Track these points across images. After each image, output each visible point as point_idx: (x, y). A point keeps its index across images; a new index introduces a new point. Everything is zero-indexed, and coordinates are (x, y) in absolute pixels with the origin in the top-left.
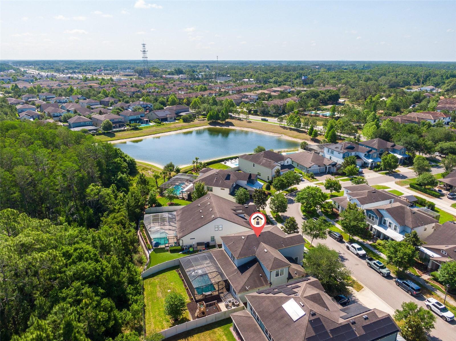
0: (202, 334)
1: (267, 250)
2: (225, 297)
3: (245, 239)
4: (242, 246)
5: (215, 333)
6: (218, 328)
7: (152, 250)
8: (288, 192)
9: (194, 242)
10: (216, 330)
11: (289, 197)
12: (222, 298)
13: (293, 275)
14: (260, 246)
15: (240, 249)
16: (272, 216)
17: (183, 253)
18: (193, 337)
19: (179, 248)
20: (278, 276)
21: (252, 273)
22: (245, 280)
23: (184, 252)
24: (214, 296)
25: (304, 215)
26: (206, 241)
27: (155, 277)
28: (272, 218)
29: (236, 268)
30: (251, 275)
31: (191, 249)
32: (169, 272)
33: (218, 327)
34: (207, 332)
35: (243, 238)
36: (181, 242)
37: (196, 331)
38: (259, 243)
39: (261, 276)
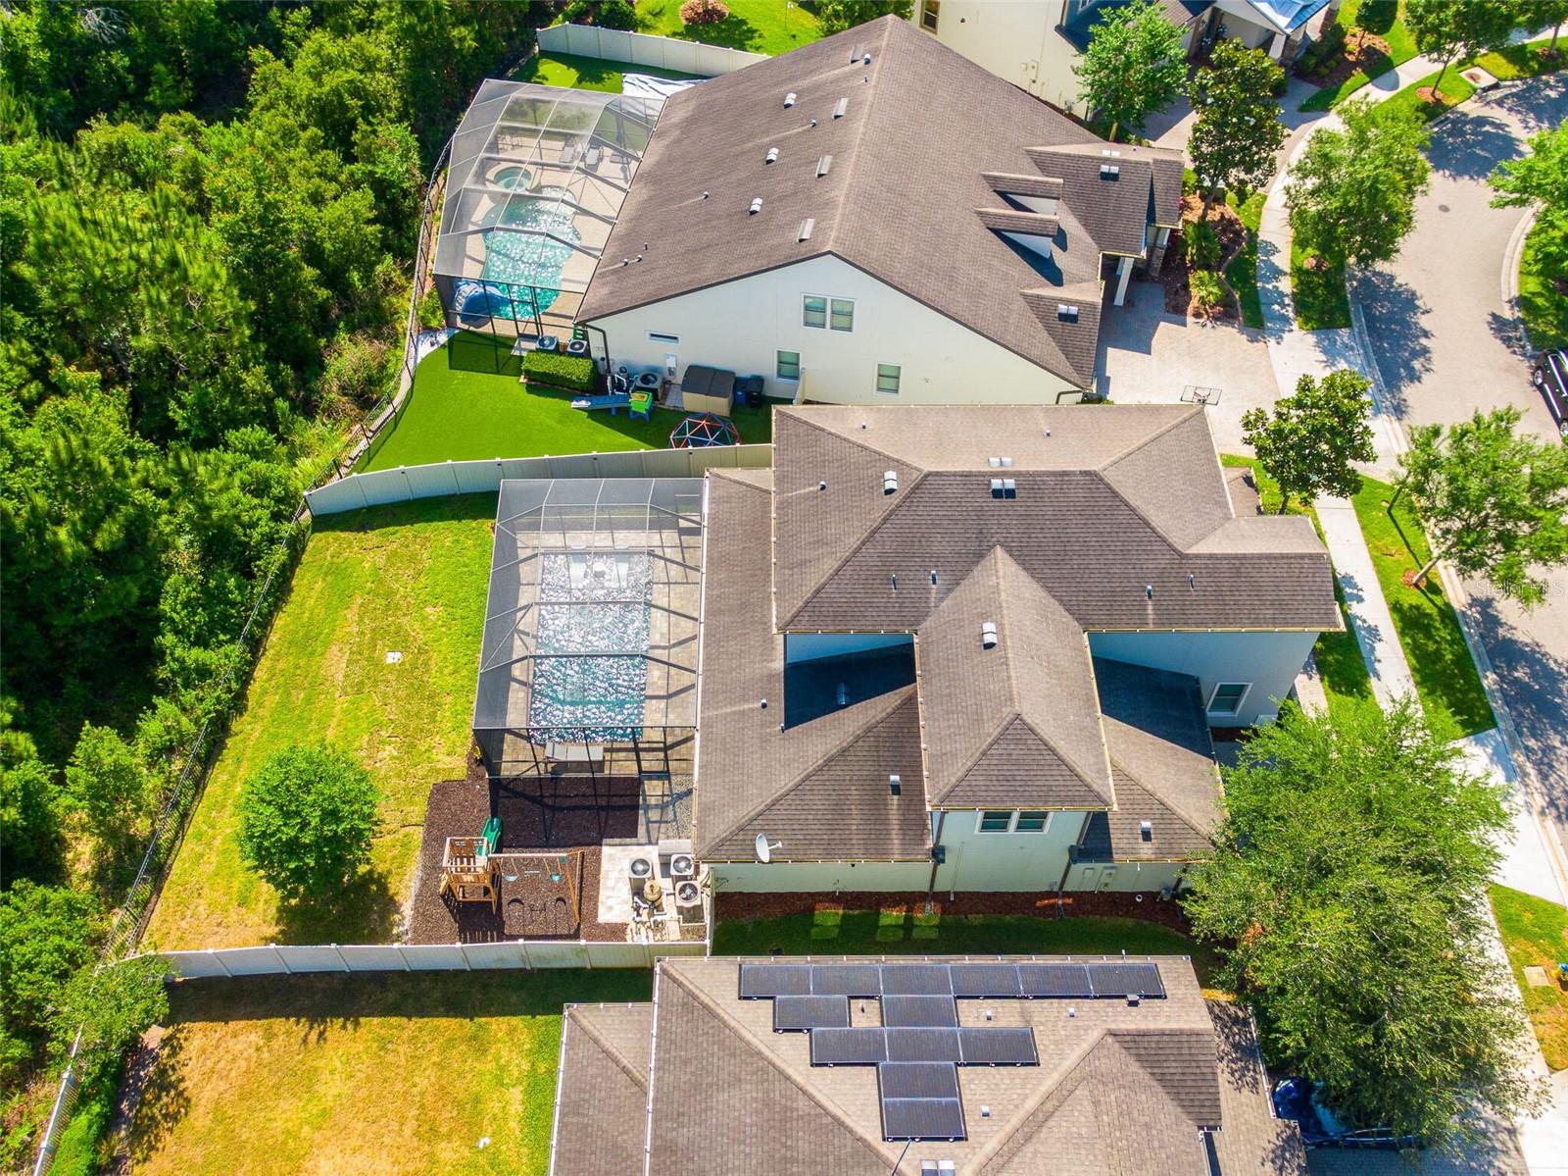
0: (416, 1023)
1: (1000, 630)
2: (663, 807)
3: (895, 499)
4: (853, 542)
5: (479, 1045)
6: (516, 1021)
7: (443, 338)
8: (1512, 70)
9: (673, 359)
10: (498, 1025)
11: (1499, 114)
12: (647, 808)
13: (1118, 840)
14: (977, 572)
15: (829, 565)
16: (1282, 260)
17: (594, 414)
18: (357, 1024)
19: (580, 370)
20: (1004, 827)
21: (843, 752)
22: (785, 781)
23: (603, 403)
24: (610, 781)
25: (1523, 302)
26: (744, 371)
27: (373, 537)
28: (1278, 273)
29: (778, 665)
30: (830, 762)
31: (640, 402)
32: (454, 523)
33: (514, 1014)
34: (443, 1022)
35: (891, 479)
36: (596, 340)
37: (391, 997)
38: (980, 556)
39: (896, 789)
